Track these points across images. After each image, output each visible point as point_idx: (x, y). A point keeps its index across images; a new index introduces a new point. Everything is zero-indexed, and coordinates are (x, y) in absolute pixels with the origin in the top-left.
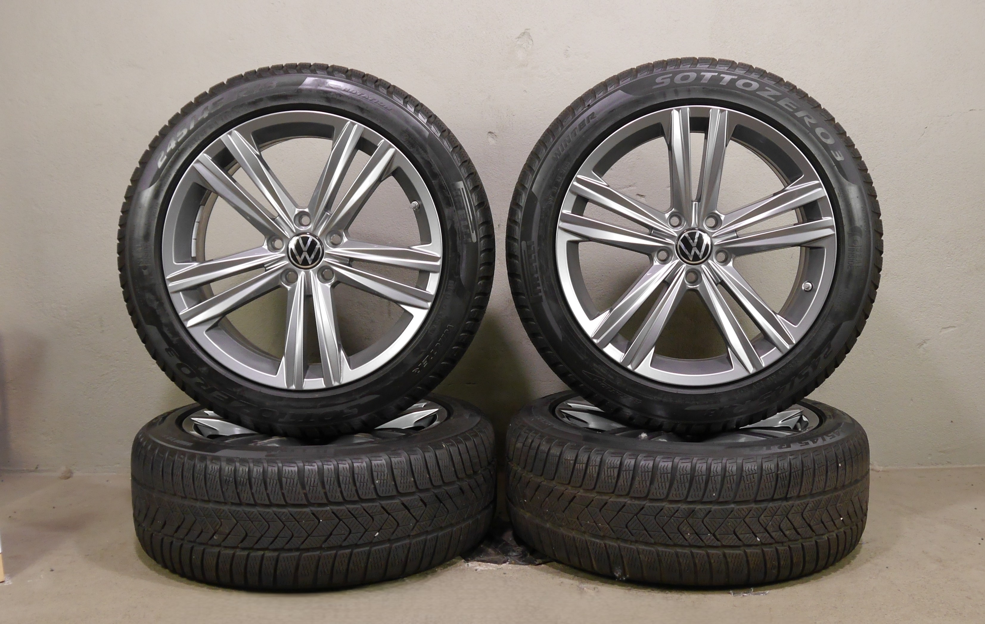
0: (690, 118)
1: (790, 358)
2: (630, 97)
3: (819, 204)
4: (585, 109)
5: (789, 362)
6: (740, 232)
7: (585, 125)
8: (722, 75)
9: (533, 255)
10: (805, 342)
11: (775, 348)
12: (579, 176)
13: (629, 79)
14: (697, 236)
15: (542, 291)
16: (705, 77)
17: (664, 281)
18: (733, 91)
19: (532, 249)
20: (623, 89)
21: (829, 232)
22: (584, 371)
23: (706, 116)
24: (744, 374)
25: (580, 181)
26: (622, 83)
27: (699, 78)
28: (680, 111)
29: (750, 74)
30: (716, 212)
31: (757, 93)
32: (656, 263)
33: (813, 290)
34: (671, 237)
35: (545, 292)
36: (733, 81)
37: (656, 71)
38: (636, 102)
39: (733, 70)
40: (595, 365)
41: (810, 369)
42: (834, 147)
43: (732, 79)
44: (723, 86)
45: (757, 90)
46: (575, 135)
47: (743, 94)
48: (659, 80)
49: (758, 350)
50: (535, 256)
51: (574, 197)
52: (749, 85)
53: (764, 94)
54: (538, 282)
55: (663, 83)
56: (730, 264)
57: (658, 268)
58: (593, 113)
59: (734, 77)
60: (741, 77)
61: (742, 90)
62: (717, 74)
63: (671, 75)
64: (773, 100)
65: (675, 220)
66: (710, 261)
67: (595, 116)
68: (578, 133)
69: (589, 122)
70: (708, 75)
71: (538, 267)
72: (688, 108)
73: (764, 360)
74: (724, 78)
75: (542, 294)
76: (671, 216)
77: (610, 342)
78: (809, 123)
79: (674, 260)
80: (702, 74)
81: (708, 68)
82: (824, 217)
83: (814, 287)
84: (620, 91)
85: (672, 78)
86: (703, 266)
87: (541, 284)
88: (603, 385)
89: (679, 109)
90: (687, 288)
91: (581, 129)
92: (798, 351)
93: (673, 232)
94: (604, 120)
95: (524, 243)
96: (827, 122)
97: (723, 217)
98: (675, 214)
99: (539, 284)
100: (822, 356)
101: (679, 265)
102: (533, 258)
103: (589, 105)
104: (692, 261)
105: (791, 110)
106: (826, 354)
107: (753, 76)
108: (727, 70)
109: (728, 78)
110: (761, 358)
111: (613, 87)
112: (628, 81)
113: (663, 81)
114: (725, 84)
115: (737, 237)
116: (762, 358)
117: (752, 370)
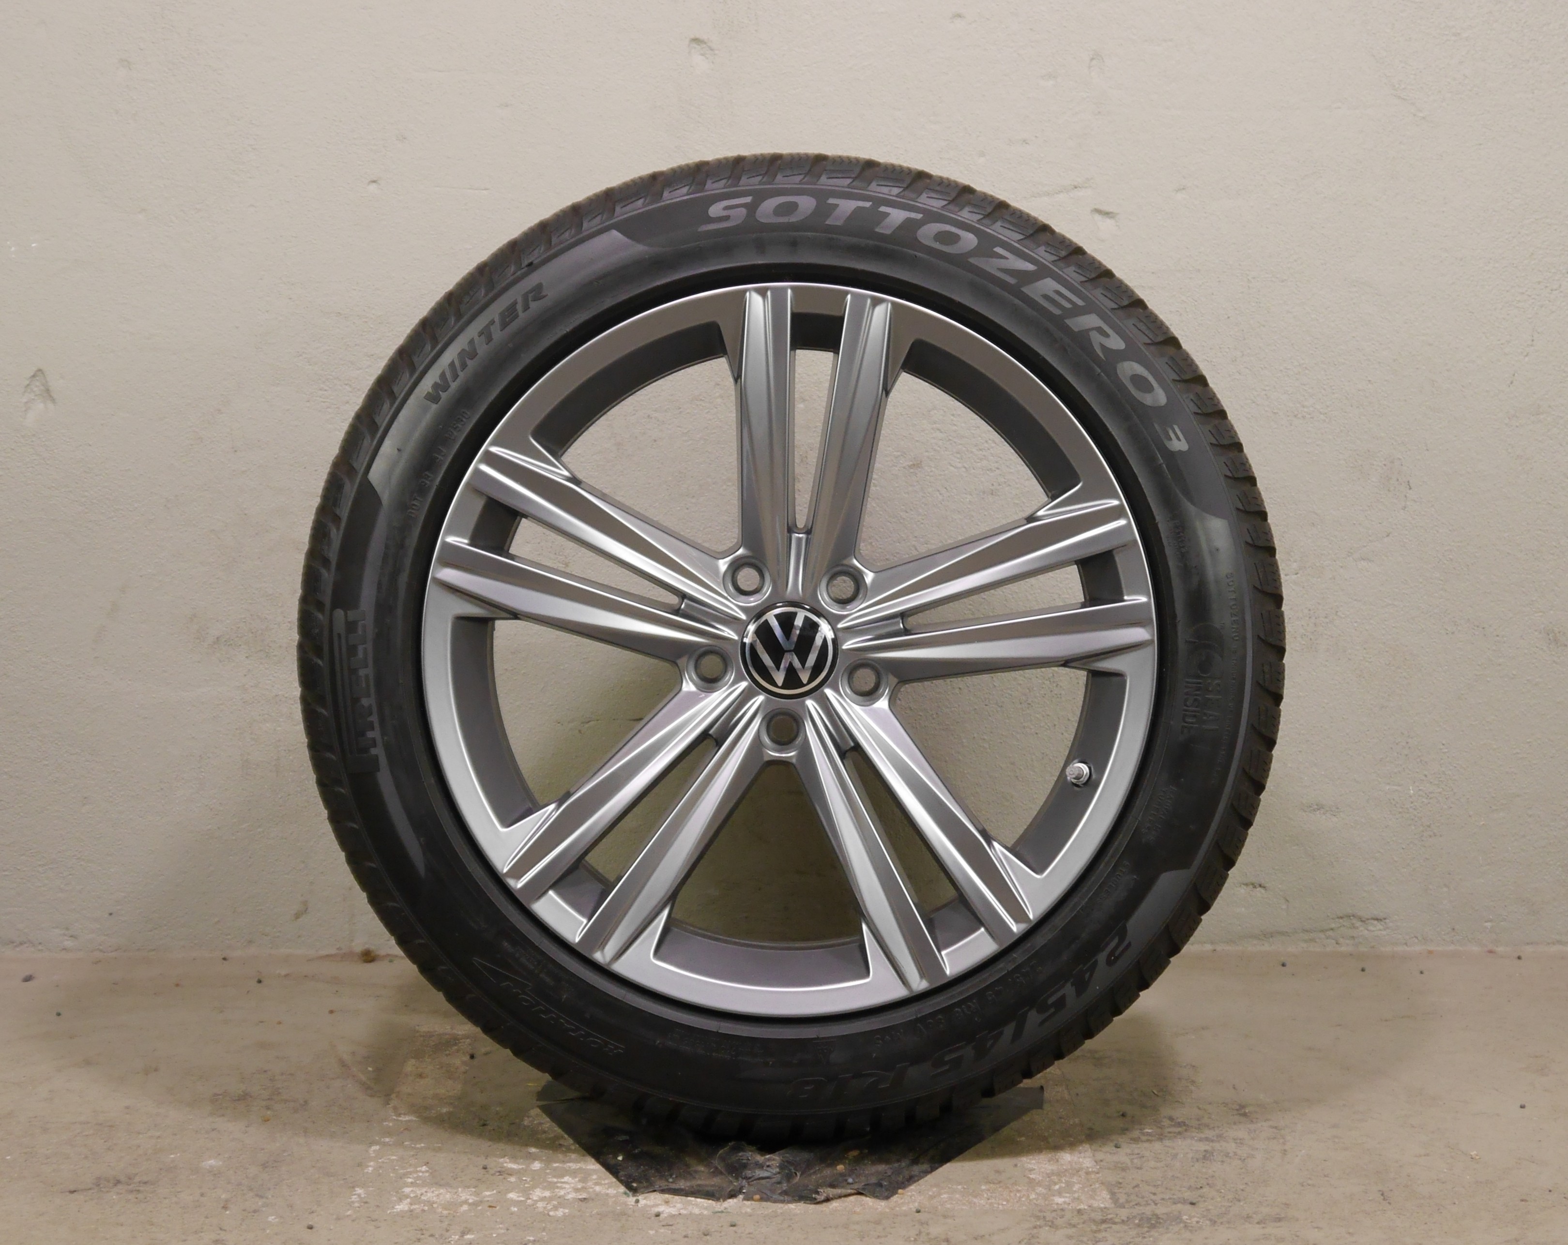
0: (793, 315)
1: (1019, 957)
2: (638, 249)
3: (1118, 559)
4: (519, 273)
5: (1017, 968)
6: (912, 621)
7: (517, 316)
8: (883, 209)
9: (360, 649)
10: (1059, 921)
11: (983, 929)
12: (494, 449)
13: (640, 202)
14: (799, 622)
15: (379, 741)
16: (838, 209)
17: (704, 735)
18: (905, 250)
19: (360, 632)
20: (624, 227)
21: (1139, 634)
22: (477, 960)
23: (835, 313)
24: (898, 992)
25: (493, 460)
26: (623, 212)
27: (823, 210)
28: (769, 293)
29: (957, 209)
30: (855, 562)
31: (972, 260)
32: (688, 686)
33: (1091, 784)
34: (730, 621)
35: (387, 747)
36: (910, 226)
37: (714, 187)
38: (657, 264)
39: (913, 196)
40: (506, 944)
41: (1069, 990)
42: (1164, 415)
43: (908, 221)
44: (882, 237)
45: (974, 253)
46: (489, 339)
47: (934, 260)
48: (716, 210)
49: (938, 933)
50: (365, 649)
51: (478, 505)
52: (953, 239)
53: (990, 266)
54: (370, 719)
55: (727, 218)
56: (883, 704)
57: (692, 700)
58: (539, 287)
59: (913, 215)
60: (931, 216)
61: (930, 251)
62: (868, 204)
63: (748, 199)
64: (1012, 281)
65: (748, 579)
66: (829, 692)
67: (544, 294)
68: (498, 335)
69: (526, 308)
70: (847, 206)
71: (371, 677)
72: (787, 286)
73: (949, 960)
74: (887, 214)
75: (378, 751)
76: (736, 567)
77: (553, 887)
78: (1103, 347)
79: (736, 682)
80: (831, 201)
81: (849, 186)
82: (1128, 595)
83: (1094, 777)
84: (615, 233)
85: (752, 208)
86: (810, 703)
87: (377, 725)
88: (527, 1001)
89: (767, 289)
90: (766, 759)
91: (504, 325)
92: (1040, 940)
93: (733, 607)
94: (566, 307)
95: (339, 613)
96: (1152, 348)
97: (869, 577)
98: (743, 561)
99: (372, 723)
100: (1102, 957)
101: (745, 697)
102: (361, 654)
103: (530, 264)
104: (784, 687)
105: (1057, 312)
106: (1112, 953)
107: (966, 215)
108: (897, 196)
109: (897, 216)
110: (944, 953)
111: (598, 220)
112: (639, 206)
113: (725, 213)
114: (888, 232)
115: (906, 632)
116: (947, 954)
117: (919, 984)
